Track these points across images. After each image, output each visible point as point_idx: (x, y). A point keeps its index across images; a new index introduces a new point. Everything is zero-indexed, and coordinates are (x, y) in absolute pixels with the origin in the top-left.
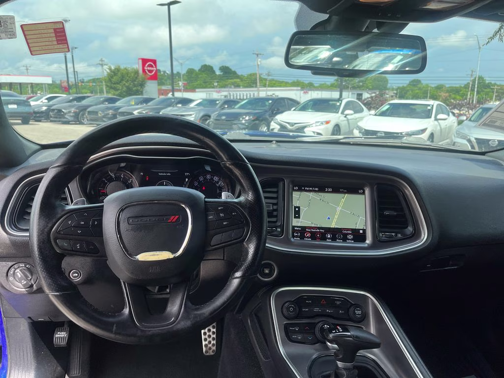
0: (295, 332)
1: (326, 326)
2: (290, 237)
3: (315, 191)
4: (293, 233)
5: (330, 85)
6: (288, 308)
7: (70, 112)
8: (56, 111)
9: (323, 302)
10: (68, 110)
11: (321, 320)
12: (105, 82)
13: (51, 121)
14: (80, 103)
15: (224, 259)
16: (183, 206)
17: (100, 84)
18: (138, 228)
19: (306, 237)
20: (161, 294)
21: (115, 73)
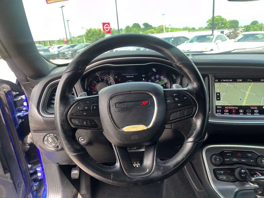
0: (221, 174)
1: (243, 170)
2: (214, 113)
3: (230, 82)
4: (216, 110)
5: (204, 28)
6: (215, 159)
7: (69, 54)
8: (62, 54)
9: (239, 155)
10: (68, 53)
11: (239, 166)
12: (85, 37)
13: (61, 59)
14: (73, 49)
15: (171, 128)
16: (151, 94)
17: (82, 38)
18: (122, 110)
19: (225, 113)
20: (131, 150)
21: (89, 31)
